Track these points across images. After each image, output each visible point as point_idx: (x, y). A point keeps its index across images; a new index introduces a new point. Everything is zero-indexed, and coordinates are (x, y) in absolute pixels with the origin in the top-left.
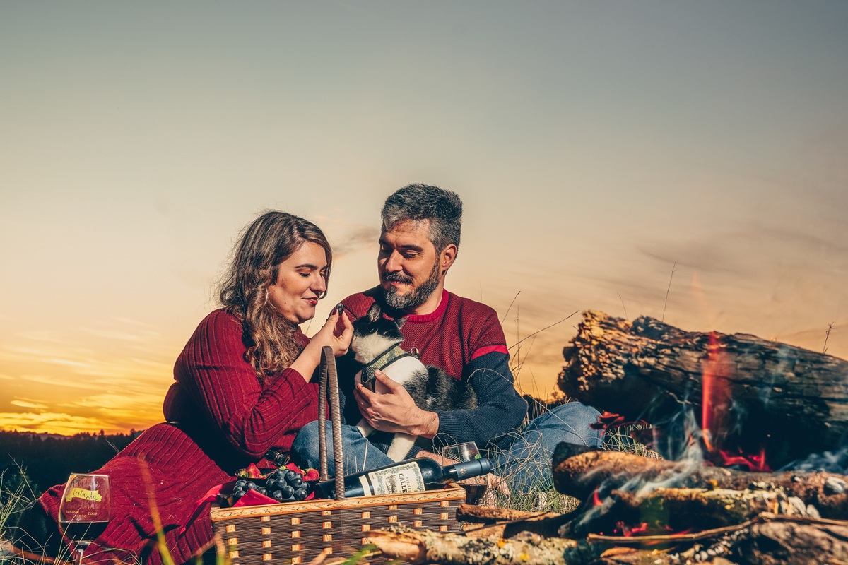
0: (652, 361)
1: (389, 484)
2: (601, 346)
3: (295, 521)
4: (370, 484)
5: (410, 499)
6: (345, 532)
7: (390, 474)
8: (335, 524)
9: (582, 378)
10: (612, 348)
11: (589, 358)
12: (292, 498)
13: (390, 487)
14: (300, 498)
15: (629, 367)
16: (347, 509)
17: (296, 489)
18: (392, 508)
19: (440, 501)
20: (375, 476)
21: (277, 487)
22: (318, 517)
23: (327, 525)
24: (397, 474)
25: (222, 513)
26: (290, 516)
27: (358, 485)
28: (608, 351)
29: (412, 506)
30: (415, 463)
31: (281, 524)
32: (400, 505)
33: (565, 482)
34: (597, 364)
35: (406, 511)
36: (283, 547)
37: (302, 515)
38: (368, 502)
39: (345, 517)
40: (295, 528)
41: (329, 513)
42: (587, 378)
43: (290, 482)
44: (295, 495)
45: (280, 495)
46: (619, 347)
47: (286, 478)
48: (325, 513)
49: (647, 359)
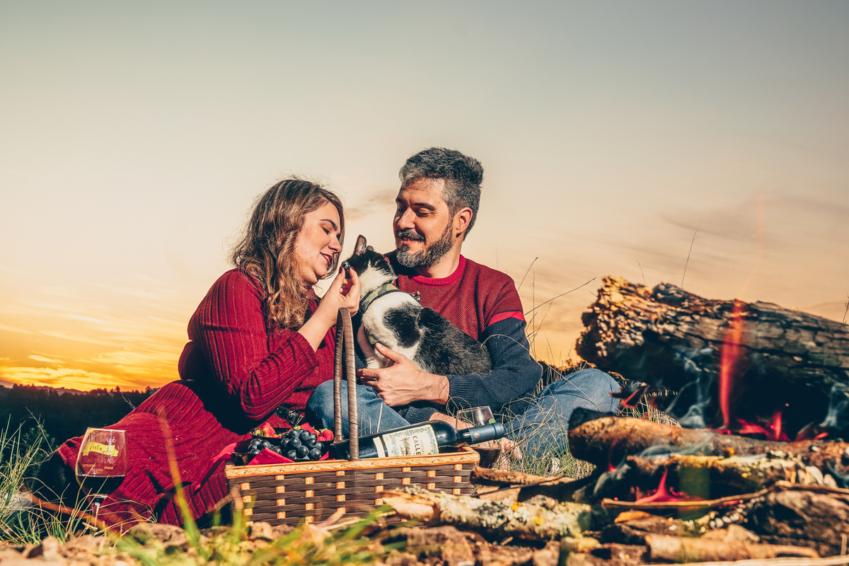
0: (671, 328)
1: (403, 446)
2: (620, 312)
3: (309, 481)
4: (384, 446)
5: (423, 462)
6: (358, 492)
7: (404, 437)
8: (349, 484)
9: (600, 344)
10: (632, 314)
11: (608, 324)
12: (307, 458)
13: (404, 450)
14: (314, 458)
15: (648, 334)
16: (361, 470)
17: (310, 449)
18: (405, 470)
19: (454, 464)
20: (389, 438)
21: (291, 446)
22: (332, 476)
23: (341, 485)
24: (411, 437)
25: (236, 471)
26: (304, 475)
27: (372, 446)
28: (627, 317)
29: (425, 468)
30: (429, 426)
31: (295, 484)
32: (413, 468)
33: (581, 447)
34: (616, 330)
35: (420, 473)
36: (297, 506)
37: (316, 475)
38: (381, 464)
39: (359, 478)
40: (309, 487)
41: (343, 473)
42: (605, 344)
43: (305, 442)
44: (309, 455)
45: (294, 454)
46: (638, 314)
47: (301, 437)
48: (339, 474)
49: (666, 326)
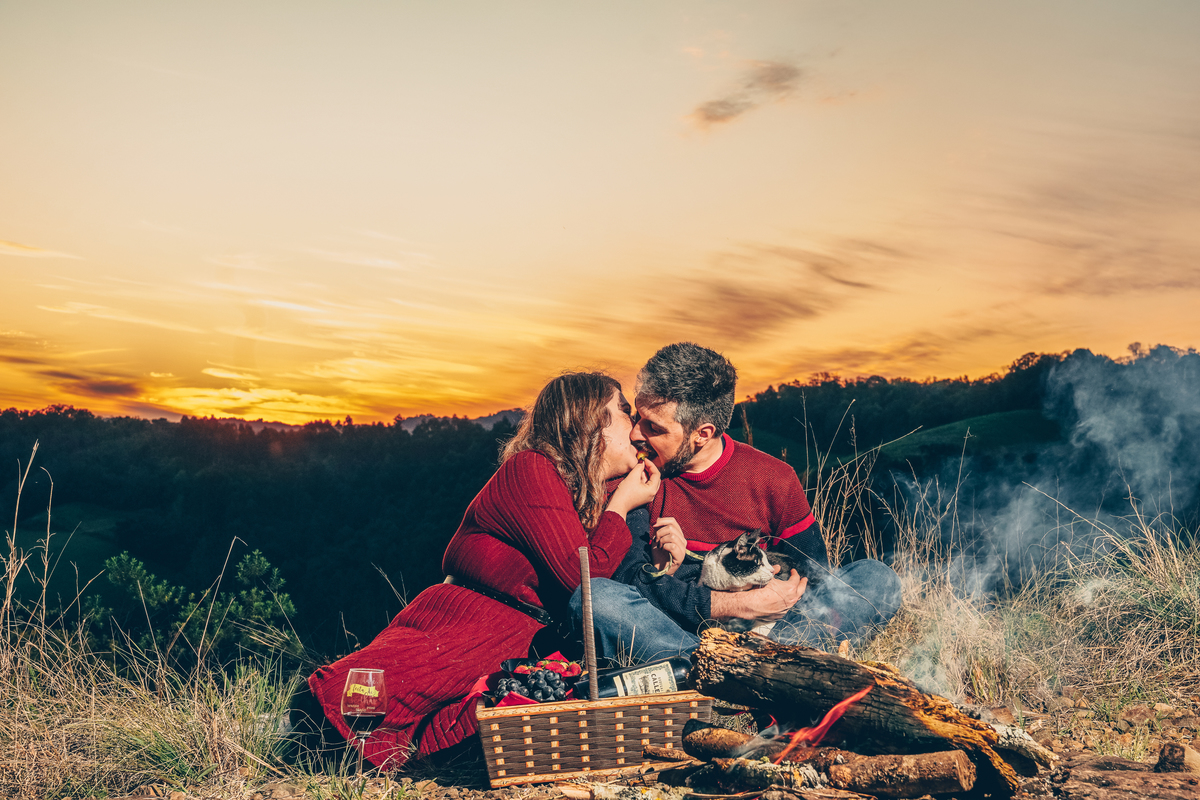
0: (742, 671)
1: (642, 684)
2: (710, 658)
3: (553, 720)
4: (624, 685)
5: (660, 700)
6: (599, 730)
7: (643, 675)
8: (590, 723)
9: (698, 681)
10: (719, 660)
11: (704, 666)
12: (552, 698)
13: (643, 687)
14: (559, 698)
15: (726, 674)
16: (601, 710)
17: (555, 689)
18: (643, 708)
19: (689, 702)
20: (628, 676)
21: (537, 687)
22: (574, 716)
23: (583, 724)
24: (651, 674)
26: (548, 716)
27: (612, 684)
28: (715, 663)
29: (663, 706)
31: (540, 723)
32: (650, 706)
33: (691, 748)
34: (708, 671)
35: (657, 710)
36: (543, 744)
37: (560, 715)
38: (620, 703)
39: (599, 717)
40: (553, 726)
41: (584, 713)
42: (702, 680)
43: (550, 683)
44: (554, 695)
45: (540, 694)
46: (723, 659)
47: (545, 678)
48: (581, 713)
49: (738, 670)
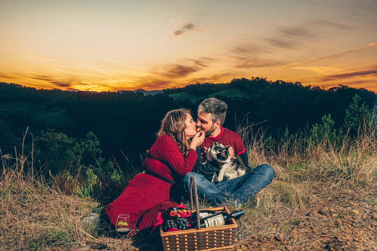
1: (214, 223)
3: (186, 236)
4: (208, 222)
5: (220, 229)
6: (201, 239)
7: (214, 219)
8: (198, 236)
12: (185, 228)
14: (187, 228)
16: (201, 232)
17: (186, 225)
18: (215, 231)
19: (230, 229)
20: (209, 220)
21: (180, 224)
22: (193, 234)
23: (195, 237)
24: (216, 219)
26: (184, 235)
27: (204, 223)
29: (221, 230)
30: (221, 215)
31: (182, 237)
32: (217, 230)
35: (219, 232)
36: (182, 243)
38: (207, 230)
39: (201, 235)
40: (186, 238)
41: (196, 233)
43: (184, 223)
45: (181, 227)
47: (182, 221)
48: (195, 233)
